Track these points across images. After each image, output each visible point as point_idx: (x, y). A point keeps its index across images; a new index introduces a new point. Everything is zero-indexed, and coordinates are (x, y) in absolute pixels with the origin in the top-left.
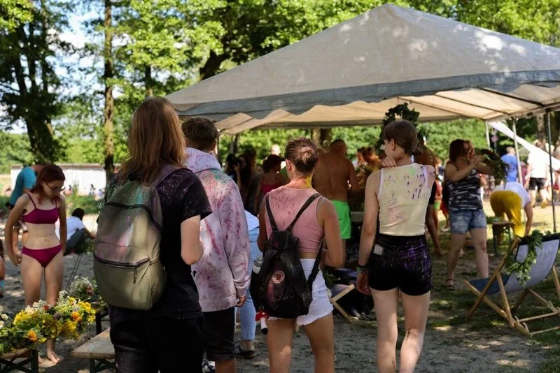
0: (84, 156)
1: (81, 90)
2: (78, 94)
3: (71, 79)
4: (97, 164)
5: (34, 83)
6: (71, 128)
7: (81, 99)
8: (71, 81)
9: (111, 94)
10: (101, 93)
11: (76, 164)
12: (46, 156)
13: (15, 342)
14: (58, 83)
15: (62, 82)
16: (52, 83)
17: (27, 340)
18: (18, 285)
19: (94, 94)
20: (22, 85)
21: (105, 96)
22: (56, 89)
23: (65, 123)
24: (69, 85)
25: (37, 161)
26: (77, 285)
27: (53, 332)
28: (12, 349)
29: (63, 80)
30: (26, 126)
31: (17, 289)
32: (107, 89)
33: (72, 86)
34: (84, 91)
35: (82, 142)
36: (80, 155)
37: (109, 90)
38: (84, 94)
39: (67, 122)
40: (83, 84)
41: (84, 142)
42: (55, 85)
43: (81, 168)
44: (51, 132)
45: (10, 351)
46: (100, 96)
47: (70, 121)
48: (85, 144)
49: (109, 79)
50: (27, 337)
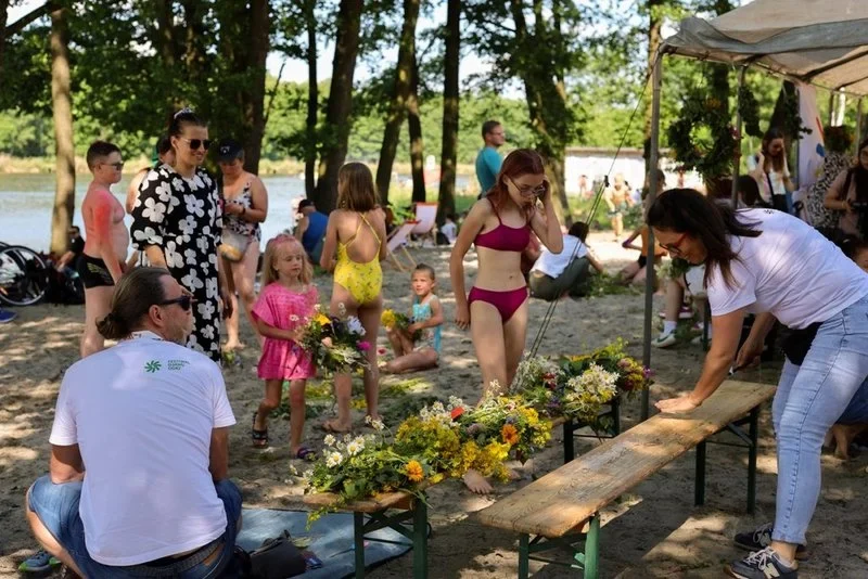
0: (617, 136)
1: (610, 26)
2: (606, 34)
3: (596, 10)
4: (633, 149)
5: (539, 17)
6: (597, 90)
7: (612, 42)
8: (596, 14)
9: (659, 33)
10: (643, 31)
11: (602, 149)
12: (553, 135)
13: (381, 479)
14: (576, 18)
15: (582, 15)
16: (567, 16)
17: (403, 477)
18: (466, 348)
19: (633, 33)
20: (520, 21)
21: (650, 36)
22: (573, 26)
23: (589, 83)
24: (594, 20)
25: (539, 142)
26: (527, 369)
27: (455, 465)
28: (373, 493)
29: (584, 11)
30: (523, 87)
31: (462, 354)
32: (652, 24)
33: (598, 22)
34: (615, 28)
35: (614, 114)
36: (612, 134)
37: (656, 26)
38: (615, 35)
39: (592, 81)
40: (616, 17)
41: (618, 113)
42: (571, 21)
43: (608, 154)
44: (564, 97)
45: (368, 497)
46: (641, 36)
47: (597, 80)
48: (620, 117)
49: (655, 7)
50: (403, 472)
